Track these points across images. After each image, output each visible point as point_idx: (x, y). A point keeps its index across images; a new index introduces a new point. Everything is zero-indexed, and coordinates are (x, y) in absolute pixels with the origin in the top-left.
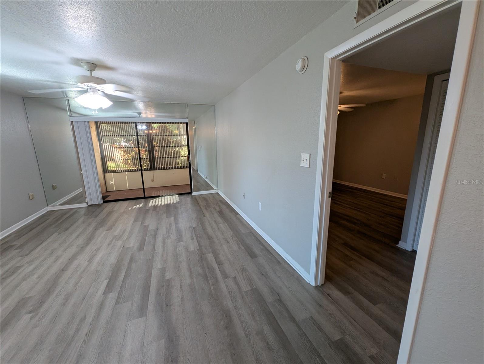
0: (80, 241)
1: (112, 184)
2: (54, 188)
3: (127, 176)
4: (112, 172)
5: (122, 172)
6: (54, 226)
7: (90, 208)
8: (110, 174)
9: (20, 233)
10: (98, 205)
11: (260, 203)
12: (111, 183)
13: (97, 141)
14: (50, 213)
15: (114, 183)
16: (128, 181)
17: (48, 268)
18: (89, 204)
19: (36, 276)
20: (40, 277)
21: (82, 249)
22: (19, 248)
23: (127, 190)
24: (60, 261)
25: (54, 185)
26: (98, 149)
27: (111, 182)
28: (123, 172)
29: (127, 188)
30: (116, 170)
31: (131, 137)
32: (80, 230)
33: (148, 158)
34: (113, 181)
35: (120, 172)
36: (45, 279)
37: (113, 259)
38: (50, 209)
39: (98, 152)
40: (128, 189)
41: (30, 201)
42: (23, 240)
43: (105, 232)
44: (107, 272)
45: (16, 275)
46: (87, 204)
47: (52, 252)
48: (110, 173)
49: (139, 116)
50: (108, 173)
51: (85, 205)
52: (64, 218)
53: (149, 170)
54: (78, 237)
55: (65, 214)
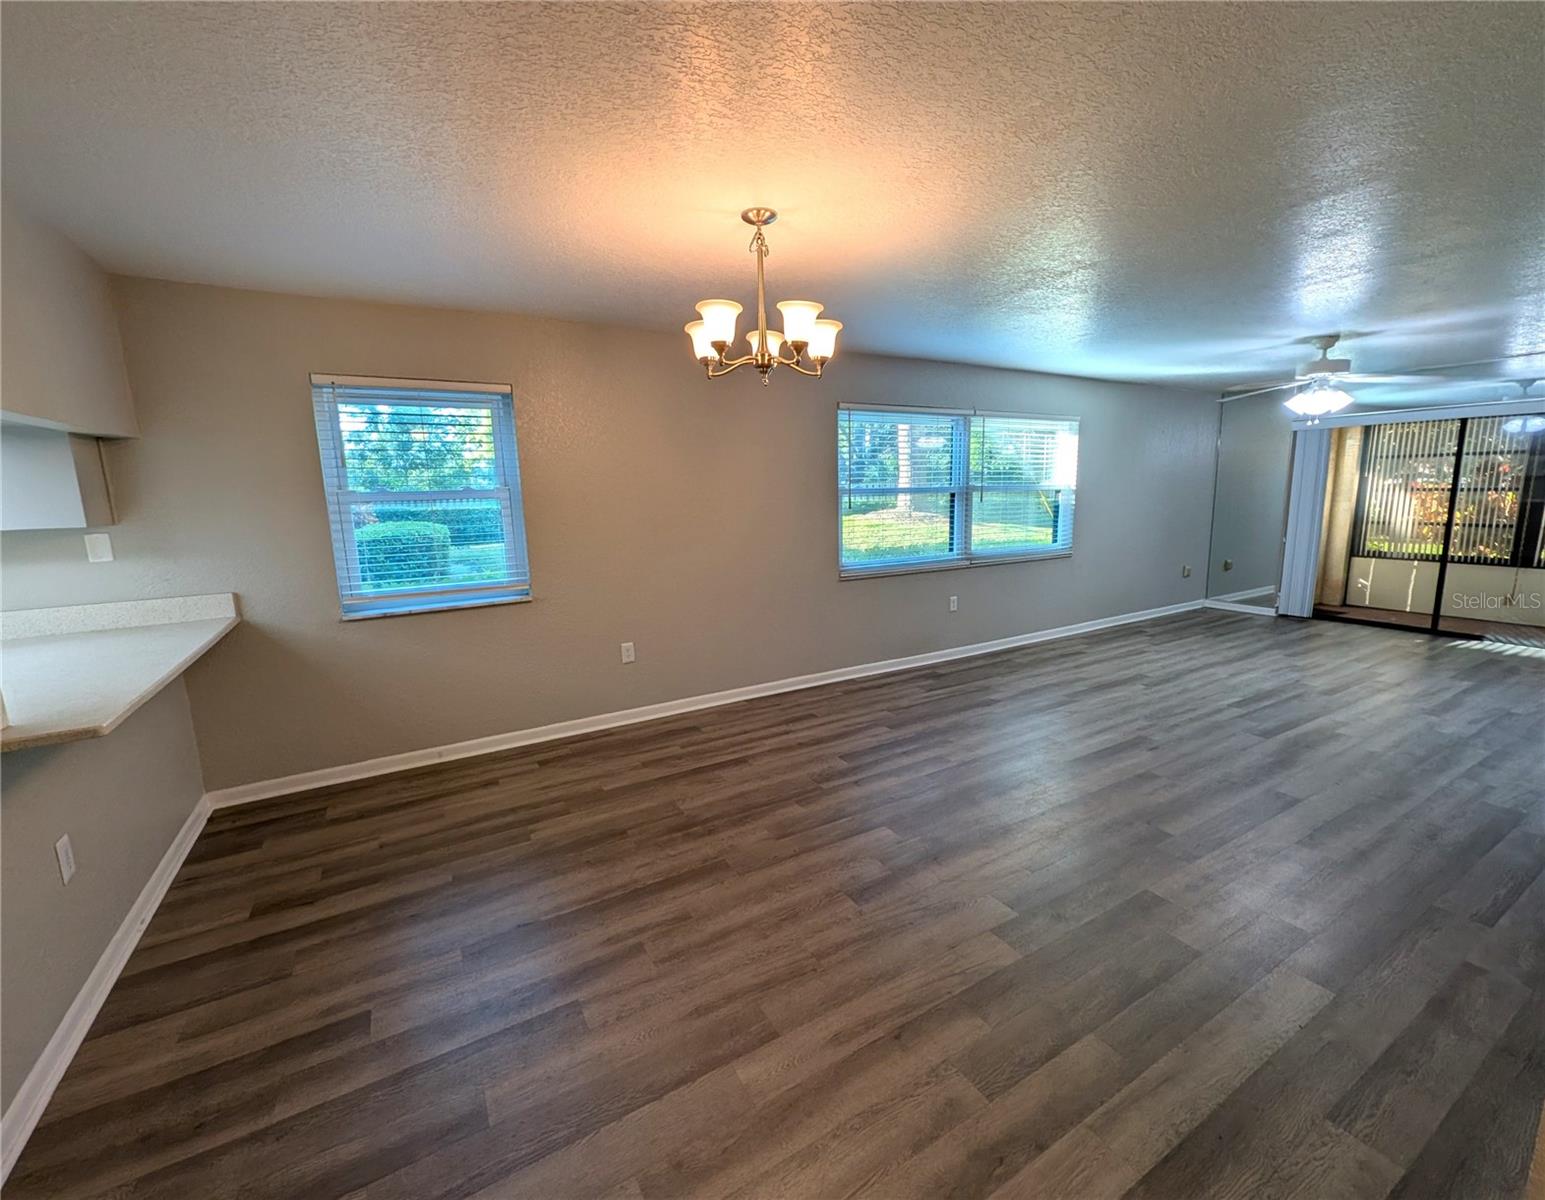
0: (1233, 653)
1: (1364, 586)
2: (1227, 567)
3: (1415, 571)
4: (1374, 556)
5: (1403, 559)
6: (1204, 626)
7: (1280, 620)
8: (1368, 559)
9: (1155, 622)
10: (1301, 620)
12: (1361, 583)
13: (1354, 471)
14: (1205, 610)
15: (1368, 584)
16: (1414, 585)
17: (1175, 664)
18: (1281, 612)
19: (1160, 664)
20: (1163, 667)
21: (1229, 661)
22: (1151, 635)
23: (1405, 612)
24: (1194, 662)
25: (1229, 561)
26: (1352, 494)
27: (1361, 580)
28: (1409, 559)
29: (1406, 607)
30: (1386, 550)
32: (1241, 642)
33: (1511, 526)
34: (1368, 578)
35: (1397, 559)
36: (1168, 670)
37: (1268, 686)
38: (1208, 603)
39: (1350, 501)
40: (1408, 609)
41: (1184, 580)
42: (1158, 629)
43: (1279, 656)
44: (1249, 692)
45: (1139, 656)
46: (1277, 612)
47: (1190, 651)
48: (1368, 556)
50: (1363, 556)
51: (1271, 612)
52: (1224, 621)
54: (1232, 648)
55: (1229, 617)
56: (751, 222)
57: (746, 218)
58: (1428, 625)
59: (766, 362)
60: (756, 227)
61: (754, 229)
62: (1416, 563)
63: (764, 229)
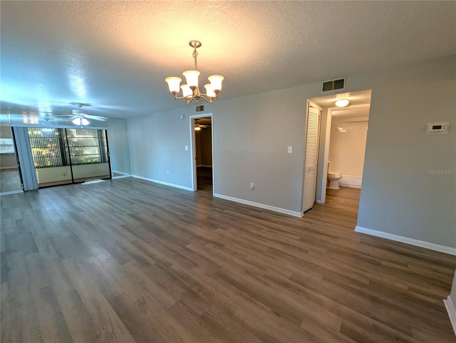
3: (37, 171)
11: (168, 171)
16: (38, 176)
31: (33, 139)
49: (46, 121)
53: (61, 166)
56: (193, 46)
57: (190, 44)
58: (71, 182)
59: (199, 96)
60: (194, 48)
61: (193, 49)
62: (37, 169)
63: (197, 49)
